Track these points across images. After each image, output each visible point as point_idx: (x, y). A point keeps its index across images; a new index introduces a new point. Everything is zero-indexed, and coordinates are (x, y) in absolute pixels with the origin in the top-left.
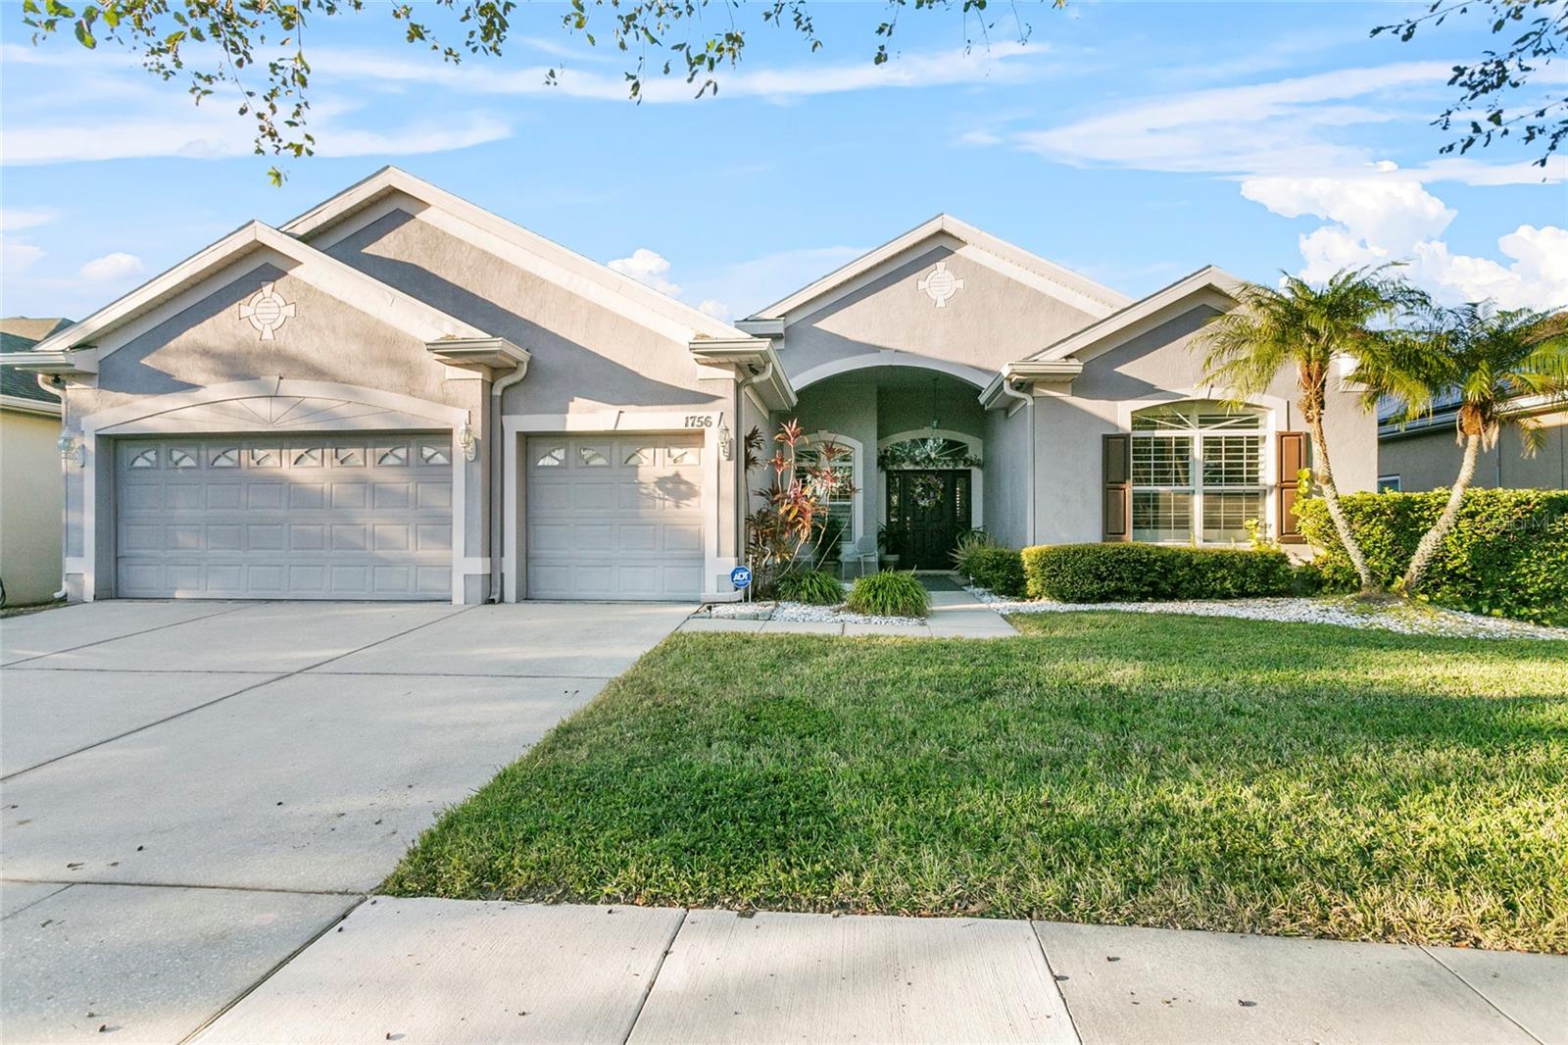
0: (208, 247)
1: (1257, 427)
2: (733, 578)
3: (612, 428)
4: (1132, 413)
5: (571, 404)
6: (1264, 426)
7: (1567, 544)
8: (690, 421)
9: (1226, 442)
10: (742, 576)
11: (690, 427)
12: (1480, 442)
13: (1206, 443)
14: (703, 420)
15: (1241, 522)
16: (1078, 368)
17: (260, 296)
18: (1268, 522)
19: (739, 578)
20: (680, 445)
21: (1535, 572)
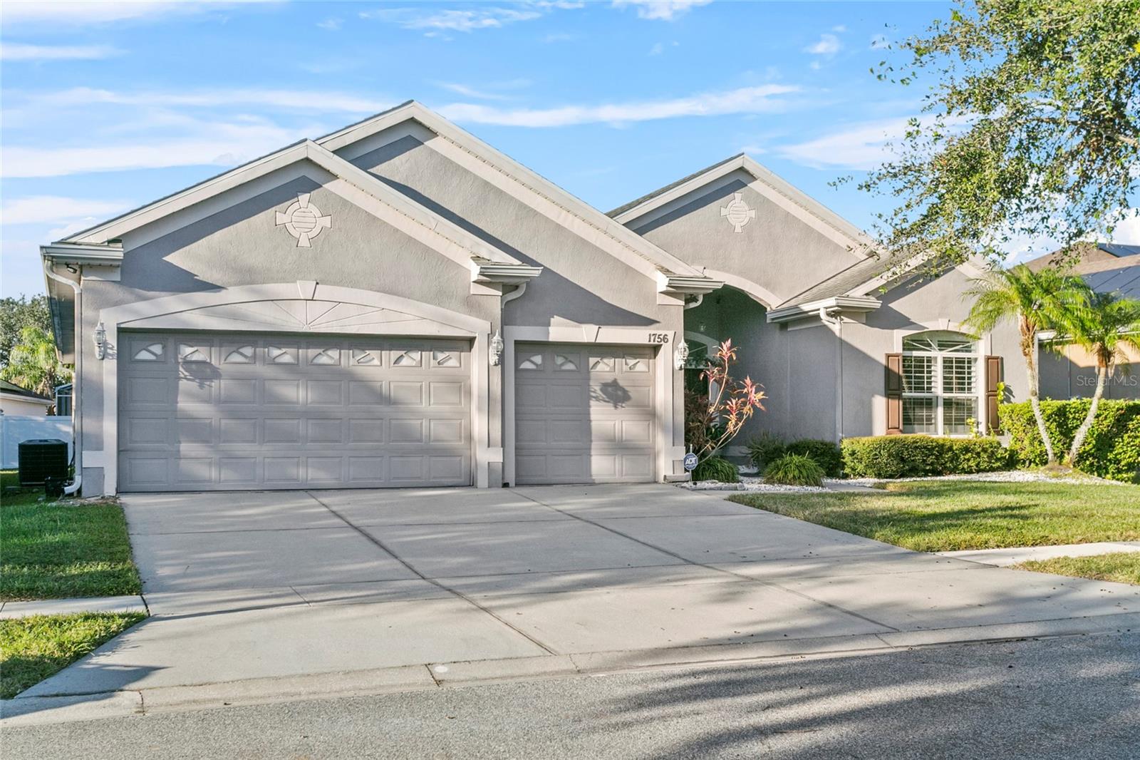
0: (260, 159)
1: (970, 351)
2: (685, 462)
3: (593, 341)
4: (903, 338)
5: (552, 319)
6: (975, 351)
7: (1139, 434)
8: (652, 338)
9: (956, 361)
10: (691, 461)
11: (652, 343)
12: (1107, 372)
13: (944, 362)
14: (662, 337)
15: (963, 420)
16: (878, 304)
17: (296, 206)
18: (980, 421)
19: (689, 463)
20: (635, 356)
21: (1124, 450)
